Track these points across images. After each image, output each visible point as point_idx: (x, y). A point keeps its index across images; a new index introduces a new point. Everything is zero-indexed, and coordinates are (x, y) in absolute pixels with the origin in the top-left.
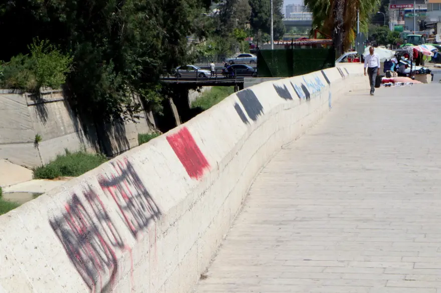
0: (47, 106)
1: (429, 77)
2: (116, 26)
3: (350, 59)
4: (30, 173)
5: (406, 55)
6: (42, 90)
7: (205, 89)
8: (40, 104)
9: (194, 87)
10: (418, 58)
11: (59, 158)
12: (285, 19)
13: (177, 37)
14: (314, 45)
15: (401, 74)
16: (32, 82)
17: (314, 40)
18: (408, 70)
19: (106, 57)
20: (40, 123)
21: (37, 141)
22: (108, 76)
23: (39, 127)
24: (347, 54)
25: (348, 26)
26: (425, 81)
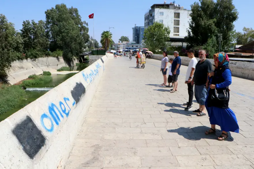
0: (60, 59)
1: (122, 56)
2: (71, 46)
3: (108, 52)
4: (56, 70)
5: (118, 52)
6: (59, 57)
7: (87, 56)
8: (58, 59)
9: (85, 55)
10: (120, 52)
11: (61, 68)
12: (99, 46)
13: (81, 48)
14: (102, 50)
15: (117, 55)
16: (56, 56)
17: (102, 49)
18: (118, 54)
19: (70, 51)
20: (58, 62)
21: (57, 65)
22: (70, 55)
23: (58, 63)
24: (108, 51)
25: (108, 46)
26: (121, 56)
